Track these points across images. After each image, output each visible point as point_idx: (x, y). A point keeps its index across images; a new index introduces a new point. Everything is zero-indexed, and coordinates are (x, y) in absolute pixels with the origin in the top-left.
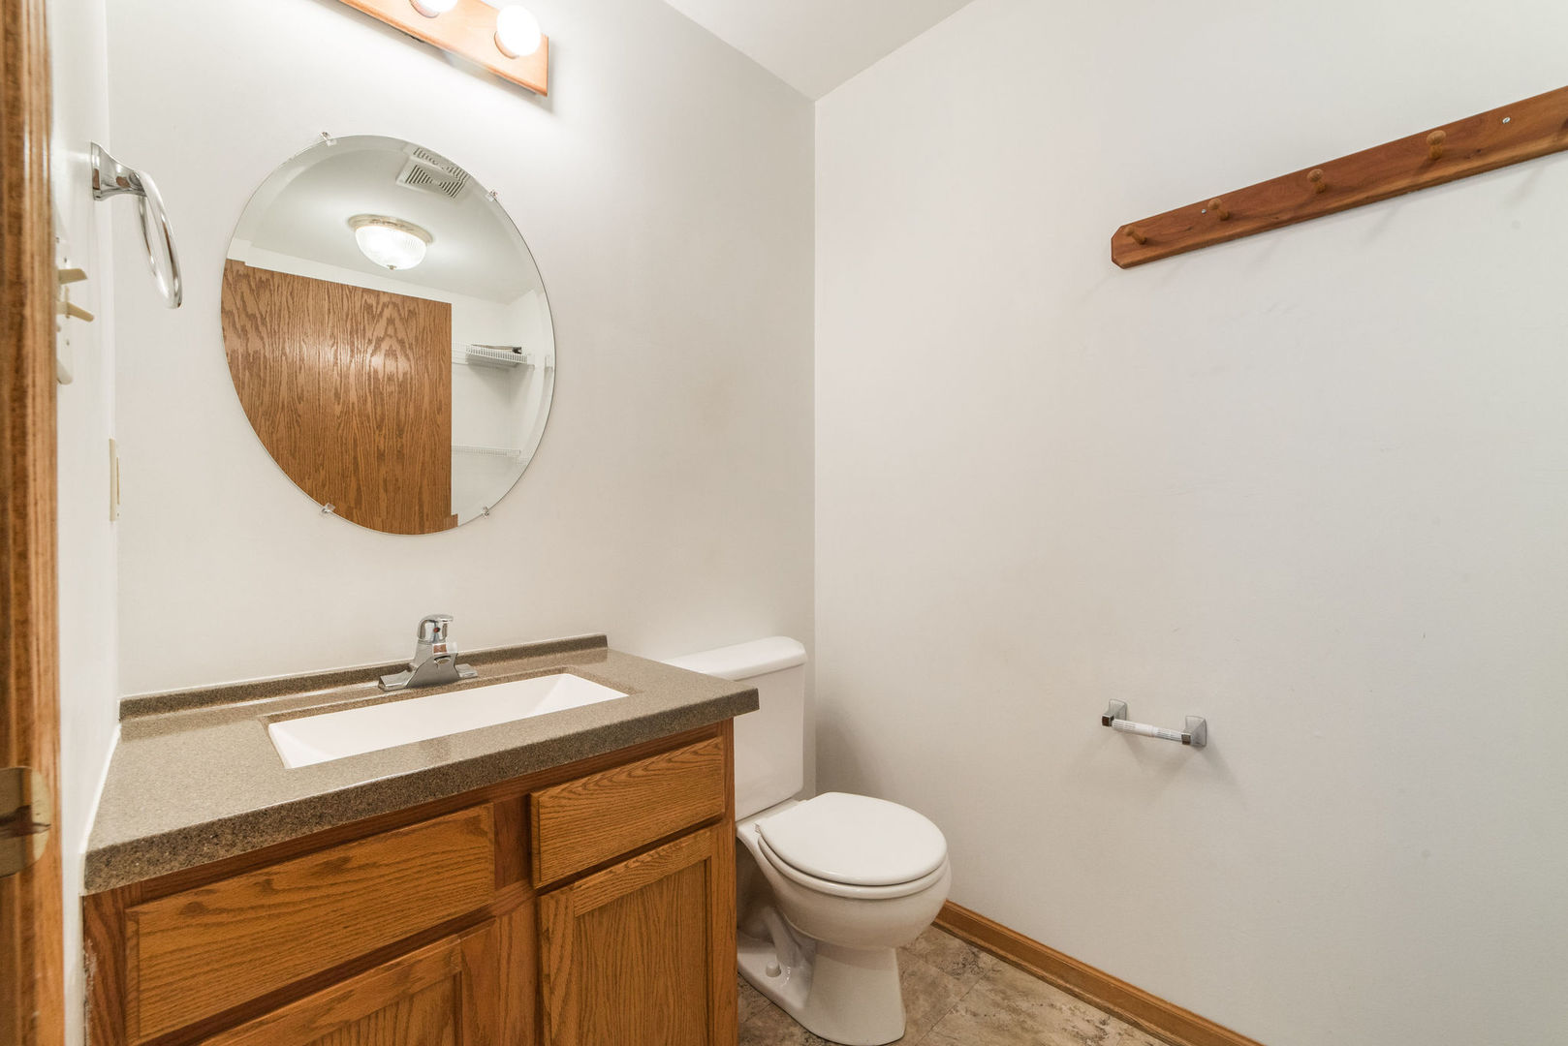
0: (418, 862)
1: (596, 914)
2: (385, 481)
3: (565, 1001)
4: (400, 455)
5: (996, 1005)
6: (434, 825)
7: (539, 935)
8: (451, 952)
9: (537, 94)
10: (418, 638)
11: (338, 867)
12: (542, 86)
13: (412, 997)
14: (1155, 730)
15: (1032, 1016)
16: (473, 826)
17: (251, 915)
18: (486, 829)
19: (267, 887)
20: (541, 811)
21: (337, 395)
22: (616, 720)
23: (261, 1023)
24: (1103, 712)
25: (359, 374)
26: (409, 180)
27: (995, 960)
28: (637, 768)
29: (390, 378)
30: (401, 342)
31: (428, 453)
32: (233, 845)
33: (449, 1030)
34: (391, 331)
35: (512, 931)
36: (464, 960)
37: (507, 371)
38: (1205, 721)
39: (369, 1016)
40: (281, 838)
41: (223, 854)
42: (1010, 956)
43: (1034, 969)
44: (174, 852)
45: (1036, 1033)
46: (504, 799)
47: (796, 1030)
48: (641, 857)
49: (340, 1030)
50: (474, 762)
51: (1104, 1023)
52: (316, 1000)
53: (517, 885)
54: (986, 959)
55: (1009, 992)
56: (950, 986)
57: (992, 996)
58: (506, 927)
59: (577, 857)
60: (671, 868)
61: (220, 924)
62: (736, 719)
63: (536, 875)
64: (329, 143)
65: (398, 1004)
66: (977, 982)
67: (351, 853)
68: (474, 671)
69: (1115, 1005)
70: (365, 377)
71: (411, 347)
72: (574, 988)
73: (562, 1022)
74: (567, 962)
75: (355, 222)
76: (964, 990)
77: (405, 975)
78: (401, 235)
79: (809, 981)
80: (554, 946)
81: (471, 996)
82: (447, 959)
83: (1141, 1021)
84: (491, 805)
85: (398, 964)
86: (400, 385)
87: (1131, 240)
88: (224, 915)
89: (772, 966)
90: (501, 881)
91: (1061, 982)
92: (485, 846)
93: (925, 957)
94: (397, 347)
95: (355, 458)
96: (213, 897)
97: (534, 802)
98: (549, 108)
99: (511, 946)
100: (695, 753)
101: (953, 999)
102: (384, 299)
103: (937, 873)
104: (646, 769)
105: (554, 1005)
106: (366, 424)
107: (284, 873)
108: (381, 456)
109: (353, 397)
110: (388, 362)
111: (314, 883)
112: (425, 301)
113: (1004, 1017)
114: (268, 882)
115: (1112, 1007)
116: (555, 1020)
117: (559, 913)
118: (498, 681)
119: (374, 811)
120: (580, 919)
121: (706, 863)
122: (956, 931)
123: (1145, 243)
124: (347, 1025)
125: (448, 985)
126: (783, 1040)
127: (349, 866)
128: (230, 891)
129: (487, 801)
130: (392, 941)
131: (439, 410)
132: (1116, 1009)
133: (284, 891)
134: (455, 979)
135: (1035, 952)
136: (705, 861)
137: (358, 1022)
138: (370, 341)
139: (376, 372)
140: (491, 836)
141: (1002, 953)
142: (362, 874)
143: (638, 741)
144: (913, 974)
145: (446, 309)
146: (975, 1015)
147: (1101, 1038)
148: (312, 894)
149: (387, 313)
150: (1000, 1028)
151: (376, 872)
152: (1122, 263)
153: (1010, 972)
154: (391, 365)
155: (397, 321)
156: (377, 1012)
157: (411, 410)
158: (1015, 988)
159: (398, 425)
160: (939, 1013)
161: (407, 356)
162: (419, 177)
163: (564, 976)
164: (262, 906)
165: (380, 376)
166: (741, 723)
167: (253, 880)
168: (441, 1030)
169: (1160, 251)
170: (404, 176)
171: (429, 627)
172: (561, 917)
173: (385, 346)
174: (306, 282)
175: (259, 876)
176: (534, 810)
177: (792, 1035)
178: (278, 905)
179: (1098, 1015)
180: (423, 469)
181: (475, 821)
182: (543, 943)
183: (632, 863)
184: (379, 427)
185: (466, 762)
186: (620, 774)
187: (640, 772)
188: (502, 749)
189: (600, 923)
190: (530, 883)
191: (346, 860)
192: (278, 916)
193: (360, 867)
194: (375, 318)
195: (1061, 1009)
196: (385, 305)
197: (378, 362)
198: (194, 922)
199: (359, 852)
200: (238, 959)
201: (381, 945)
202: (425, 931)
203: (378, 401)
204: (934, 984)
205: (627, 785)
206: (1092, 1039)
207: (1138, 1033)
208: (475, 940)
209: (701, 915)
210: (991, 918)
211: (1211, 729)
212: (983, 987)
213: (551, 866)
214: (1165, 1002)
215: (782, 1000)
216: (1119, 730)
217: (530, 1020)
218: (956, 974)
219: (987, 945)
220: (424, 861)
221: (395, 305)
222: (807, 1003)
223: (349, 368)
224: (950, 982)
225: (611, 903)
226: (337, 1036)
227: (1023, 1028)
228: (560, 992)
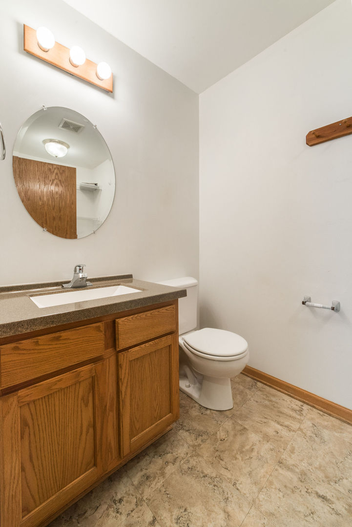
0: (82, 339)
1: (136, 360)
2: (55, 227)
3: (126, 388)
4: (60, 218)
5: (264, 399)
6: (86, 327)
7: (118, 366)
8: (91, 369)
9: (109, 92)
10: (74, 272)
11: (58, 339)
12: (111, 89)
13: (80, 382)
14: (322, 306)
15: (277, 403)
16: (98, 328)
17: (32, 352)
18: (102, 330)
19: (37, 343)
20: (119, 325)
21: (40, 198)
22: (142, 297)
23: (36, 386)
24: (303, 300)
25: (47, 192)
26: (63, 127)
27: (263, 385)
28: (149, 313)
29: (57, 193)
30: (60, 181)
31: (69, 217)
32: (27, 329)
33: (91, 395)
34: (57, 177)
35: (110, 364)
36: (96, 372)
37: (93, 192)
38: (339, 303)
39: (67, 387)
40: (41, 328)
41: (24, 331)
42: (268, 384)
43: (277, 388)
44: (11, 329)
45: (279, 408)
46: (107, 321)
47: (197, 405)
48: (150, 343)
49: (59, 391)
50: (98, 308)
51: (302, 406)
52: (52, 380)
53: (111, 349)
54: (259, 384)
55: (268, 395)
56: (248, 392)
57: (262, 396)
58: (108, 363)
59: (130, 341)
60: (159, 347)
61: (24, 354)
62: (179, 299)
63: (117, 346)
64: (45, 109)
65: (76, 384)
66: (257, 391)
67: (61, 335)
68: (91, 284)
69: (306, 400)
70: (49, 193)
71: (63, 183)
72: (129, 384)
73: (126, 394)
74: (127, 375)
75: (45, 142)
76: (253, 394)
77: (78, 375)
78: (59, 146)
79: (200, 389)
80: (123, 370)
81: (98, 384)
82: (91, 370)
83: (315, 406)
84: (103, 322)
85: (76, 371)
86: (60, 195)
87: (314, 136)
88: (25, 351)
89: (188, 384)
90: (106, 347)
91: (287, 392)
92: (101, 335)
93: (239, 383)
94: (59, 182)
95: (46, 219)
96: (22, 345)
97: (116, 322)
98: (113, 97)
99: (109, 368)
100: (166, 310)
101: (249, 397)
102: (55, 167)
103: (245, 353)
104: (151, 314)
105: (123, 389)
106: (49, 208)
107: (42, 339)
108: (54, 219)
109: (45, 199)
110: (56, 188)
111: (50, 343)
112: (67, 167)
113: (267, 402)
114: (37, 342)
115: (305, 401)
116: (123, 394)
117: (124, 359)
118: (99, 287)
119: (69, 321)
120: (131, 361)
121: (170, 346)
122: (249, 375)
123: (318, 137)
124: (61, 390)
125: (91, 379)
126: (192, 408)
127: (61, 338)
128: (26, 344)
129: (101, 321)
130: (74, 364)
131: (72, 203)
132: (306, 402)
133: (42, 345)
134: (93, 378)
135: (277, 382)
136: (169, 346)
137: (64, 389)
138: (50, 181)
139: (52, 191)
140: (104, 332)
141: (265, 382)
142: (65, 342)
143: (149, 304)
144: (235, 388)
145: (75, 169)
146: (257, 402)
147: (302, 411)
148: (51, 347)
149: (56, 171)
150: (266, 406)
151: (69, 341)
152: (310, 144)
153: (268, 388)
154: (57, 189)
155: (59, 174)
156: (69, 386)
157: (63, 203)
158: (270, 394)
159: (60, 208)
160: (244, 401)
161: (62, 185)
162: (67, 125)
163: (126, 380)
164: (36, 349)
165: (54, 192)
166: (181, 300)
167: (33, 341)
168: (89, 393)
169: (324, 139)
170: (61, 125)
171: (78, 268)
172: (125, 360)
173: (55, 182)
174: (30, 161)
175: (35, 340)
176: (116, 325)
177: (195, 406)
178: (40, 349)
179: (300, 403)
180: (67, 224)
181: (98, 327)
182: (120, 369)
183: (147, 344)
184: (53, 209)
185: (96, 307)
186: (143, 315)
187: (149, 315)
188: (107, 304)
189: (137, 363)
190: (116, 349)
191: (60, 337)
192: (40, 352)
193: (64, 339)
194: (52, 173)
195: (286, 401)
196: (55, 169)
197: (53, 188)
198: (16, 352)
199: (64, 334)
200: (29, 365)
201: (70, 365)
202: (84, 362)
203: (53, 200)
204: (242, 392)
205: (145, 319)
206: (298, 411)
207: (314, 410)
208: (99, 365)
209: (168, 363)
210: (261, 371)
211: (341, 306)
212: (259, 393)
213: (122, 343)
214: (325, 399)
215: (191, 395)
216: (308, 306)
217: (115, 393)
218: (250, 389)
219: (259, 380)
220: (83, 339)
221: (58, 168)
222: (200, 396)
223: (44, 190)
224: (248, 391)
225: (140, 357)
226: (58, 393)
227: (274, 407)
228: (125, 385)
